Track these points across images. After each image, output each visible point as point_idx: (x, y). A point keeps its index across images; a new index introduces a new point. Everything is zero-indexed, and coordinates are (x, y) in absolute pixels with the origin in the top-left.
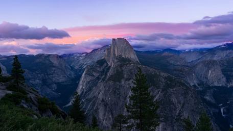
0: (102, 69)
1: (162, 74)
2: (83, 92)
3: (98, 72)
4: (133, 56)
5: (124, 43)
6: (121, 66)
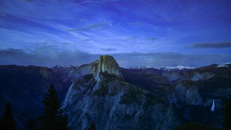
0: (88, 83)
1: (144, 91)
2: (69, 104)
3: (85, 86)
4: (118, 73)
5: (111, 60)
6: (107, 82)
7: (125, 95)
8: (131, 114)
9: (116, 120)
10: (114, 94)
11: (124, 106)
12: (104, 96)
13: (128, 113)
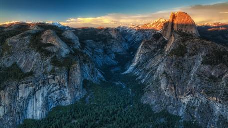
0: (158, 42)
2: (140, 63)
3: (155, 45)
4: (194, 31)
5: (185, 18)
6: (184, 41)
7: (209, 55)
8: (217, 76)
9: (199, 81)
10: (195, 54)
11: (207, 67)
12: (183, 56)
13: (213, 74)
